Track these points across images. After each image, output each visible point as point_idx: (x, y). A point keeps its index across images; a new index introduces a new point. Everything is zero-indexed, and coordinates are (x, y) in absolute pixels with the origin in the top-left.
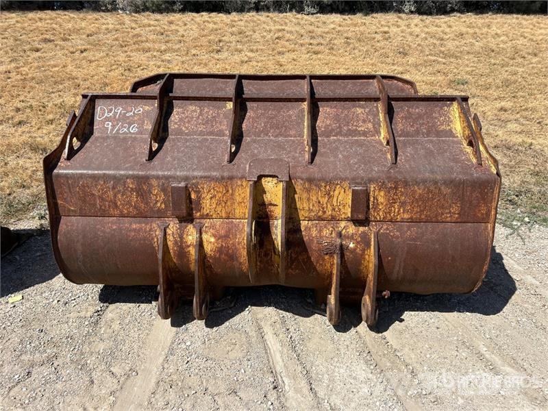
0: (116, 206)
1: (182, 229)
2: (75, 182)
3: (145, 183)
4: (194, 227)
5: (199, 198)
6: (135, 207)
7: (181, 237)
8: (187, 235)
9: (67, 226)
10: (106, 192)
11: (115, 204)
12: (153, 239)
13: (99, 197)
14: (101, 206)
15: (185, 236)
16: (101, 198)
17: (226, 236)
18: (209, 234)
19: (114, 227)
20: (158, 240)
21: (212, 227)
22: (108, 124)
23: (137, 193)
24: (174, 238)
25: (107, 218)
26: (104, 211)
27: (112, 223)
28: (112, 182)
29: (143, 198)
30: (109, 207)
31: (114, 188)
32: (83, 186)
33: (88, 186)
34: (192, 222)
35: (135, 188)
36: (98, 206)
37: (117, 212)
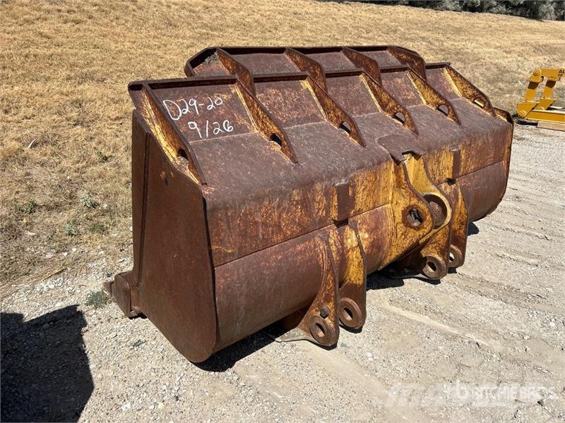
0: (280, 229)
1: (341, 234)
2: (235, 212)
3: (309, 191)
4: (351, 227)
5: (354, 193)
6: (299, 224)
7: (342, 244)
8: (347, 239)
9: (226, 278)
10: (271, 214)
11: (279, 227)
12: (318, 256)
13: (263, 223)
14: (263, 235)
15: (345, 241)
16: (265, 225)
17: (376, 228)
18: (363, 230)
19: (280, 257)
20: (323, 255)
21: (364, 222)
22: (193, 125)
23: (302, 205)
24: (337, 247)
25: (269, 249)
26: (267, 240)
27: (276, 253)
28: (278, 200)
29: (307, 210)
30: (272, 232)
31: (279, 206)
32: (245, 215)
33: (250, 214)
34: (348, 223)
35: (301, 200)
36: (261, 237)
37: (280, 237)
